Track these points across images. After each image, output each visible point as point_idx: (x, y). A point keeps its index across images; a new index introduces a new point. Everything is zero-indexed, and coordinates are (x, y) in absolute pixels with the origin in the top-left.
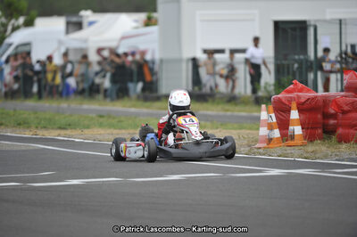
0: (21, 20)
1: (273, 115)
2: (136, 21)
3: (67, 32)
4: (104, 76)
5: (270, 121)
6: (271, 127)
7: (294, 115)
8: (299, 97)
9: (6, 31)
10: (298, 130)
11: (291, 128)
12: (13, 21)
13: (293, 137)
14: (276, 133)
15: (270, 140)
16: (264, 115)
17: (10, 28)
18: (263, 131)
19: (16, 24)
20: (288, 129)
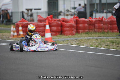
1: (15, 29)
5: (14, 30)
6: (14, 32)
7: (20, 28)
8: (23, 23)
10: (21, 33)
11: (19, 32)
13: (20, 35)
14: (16, 34)
15: (14, 36)
16: (12, 28)
18: (12, 33)
20: (18, 32)
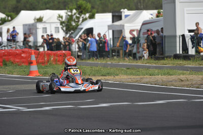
0: (87, 15)
2: (152, 15)
3: (113, 22)
4: (133, 46)
9: (79, 21)
12: (83, 15)
17: (81, 19)
19: (84, 18)
